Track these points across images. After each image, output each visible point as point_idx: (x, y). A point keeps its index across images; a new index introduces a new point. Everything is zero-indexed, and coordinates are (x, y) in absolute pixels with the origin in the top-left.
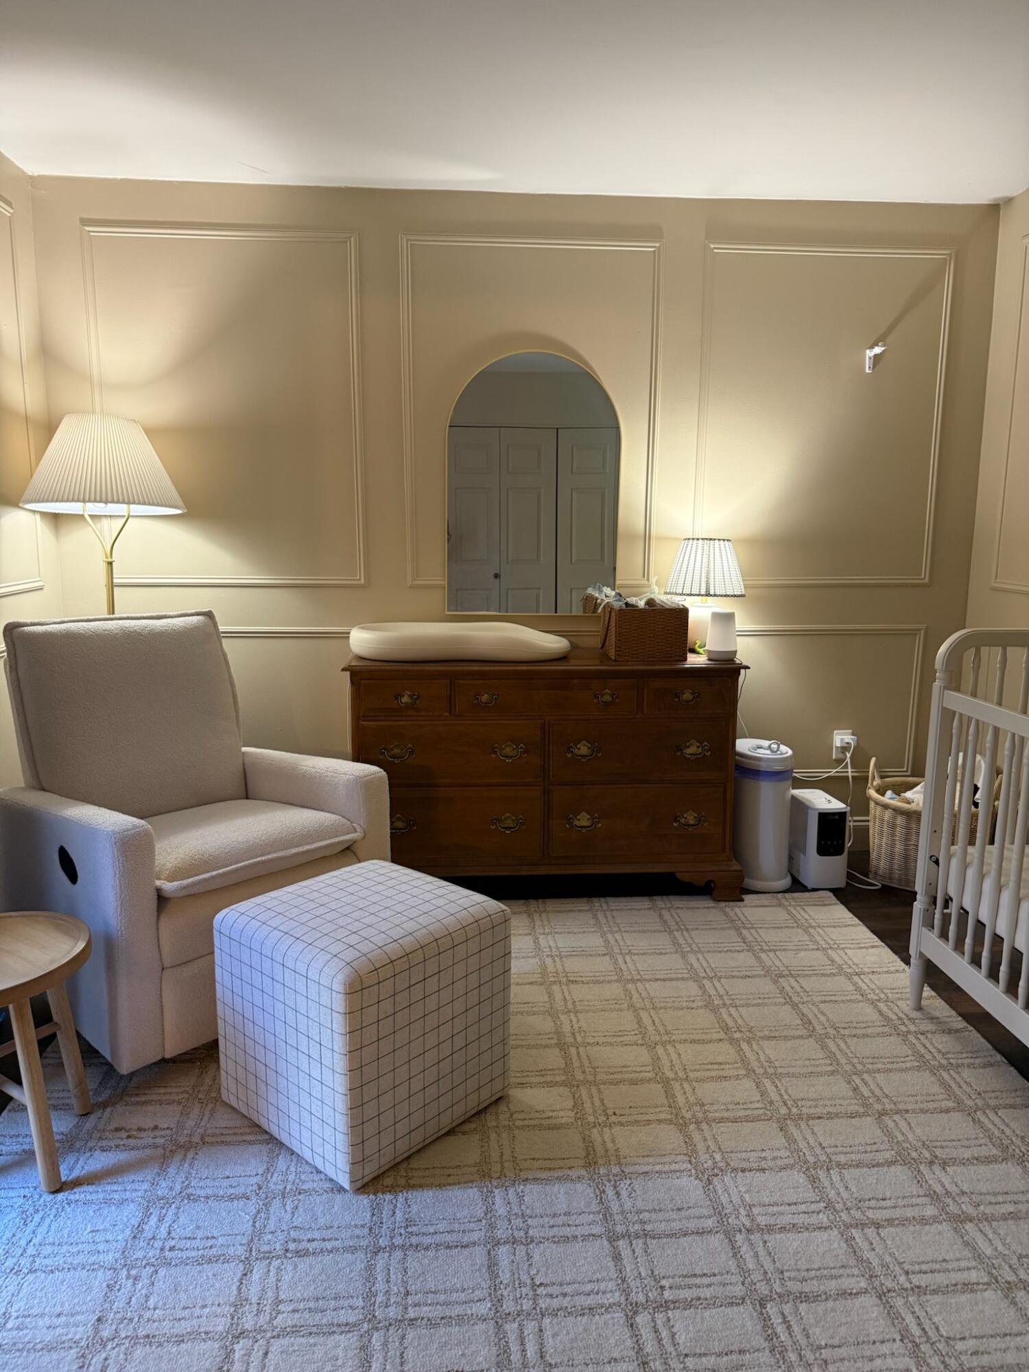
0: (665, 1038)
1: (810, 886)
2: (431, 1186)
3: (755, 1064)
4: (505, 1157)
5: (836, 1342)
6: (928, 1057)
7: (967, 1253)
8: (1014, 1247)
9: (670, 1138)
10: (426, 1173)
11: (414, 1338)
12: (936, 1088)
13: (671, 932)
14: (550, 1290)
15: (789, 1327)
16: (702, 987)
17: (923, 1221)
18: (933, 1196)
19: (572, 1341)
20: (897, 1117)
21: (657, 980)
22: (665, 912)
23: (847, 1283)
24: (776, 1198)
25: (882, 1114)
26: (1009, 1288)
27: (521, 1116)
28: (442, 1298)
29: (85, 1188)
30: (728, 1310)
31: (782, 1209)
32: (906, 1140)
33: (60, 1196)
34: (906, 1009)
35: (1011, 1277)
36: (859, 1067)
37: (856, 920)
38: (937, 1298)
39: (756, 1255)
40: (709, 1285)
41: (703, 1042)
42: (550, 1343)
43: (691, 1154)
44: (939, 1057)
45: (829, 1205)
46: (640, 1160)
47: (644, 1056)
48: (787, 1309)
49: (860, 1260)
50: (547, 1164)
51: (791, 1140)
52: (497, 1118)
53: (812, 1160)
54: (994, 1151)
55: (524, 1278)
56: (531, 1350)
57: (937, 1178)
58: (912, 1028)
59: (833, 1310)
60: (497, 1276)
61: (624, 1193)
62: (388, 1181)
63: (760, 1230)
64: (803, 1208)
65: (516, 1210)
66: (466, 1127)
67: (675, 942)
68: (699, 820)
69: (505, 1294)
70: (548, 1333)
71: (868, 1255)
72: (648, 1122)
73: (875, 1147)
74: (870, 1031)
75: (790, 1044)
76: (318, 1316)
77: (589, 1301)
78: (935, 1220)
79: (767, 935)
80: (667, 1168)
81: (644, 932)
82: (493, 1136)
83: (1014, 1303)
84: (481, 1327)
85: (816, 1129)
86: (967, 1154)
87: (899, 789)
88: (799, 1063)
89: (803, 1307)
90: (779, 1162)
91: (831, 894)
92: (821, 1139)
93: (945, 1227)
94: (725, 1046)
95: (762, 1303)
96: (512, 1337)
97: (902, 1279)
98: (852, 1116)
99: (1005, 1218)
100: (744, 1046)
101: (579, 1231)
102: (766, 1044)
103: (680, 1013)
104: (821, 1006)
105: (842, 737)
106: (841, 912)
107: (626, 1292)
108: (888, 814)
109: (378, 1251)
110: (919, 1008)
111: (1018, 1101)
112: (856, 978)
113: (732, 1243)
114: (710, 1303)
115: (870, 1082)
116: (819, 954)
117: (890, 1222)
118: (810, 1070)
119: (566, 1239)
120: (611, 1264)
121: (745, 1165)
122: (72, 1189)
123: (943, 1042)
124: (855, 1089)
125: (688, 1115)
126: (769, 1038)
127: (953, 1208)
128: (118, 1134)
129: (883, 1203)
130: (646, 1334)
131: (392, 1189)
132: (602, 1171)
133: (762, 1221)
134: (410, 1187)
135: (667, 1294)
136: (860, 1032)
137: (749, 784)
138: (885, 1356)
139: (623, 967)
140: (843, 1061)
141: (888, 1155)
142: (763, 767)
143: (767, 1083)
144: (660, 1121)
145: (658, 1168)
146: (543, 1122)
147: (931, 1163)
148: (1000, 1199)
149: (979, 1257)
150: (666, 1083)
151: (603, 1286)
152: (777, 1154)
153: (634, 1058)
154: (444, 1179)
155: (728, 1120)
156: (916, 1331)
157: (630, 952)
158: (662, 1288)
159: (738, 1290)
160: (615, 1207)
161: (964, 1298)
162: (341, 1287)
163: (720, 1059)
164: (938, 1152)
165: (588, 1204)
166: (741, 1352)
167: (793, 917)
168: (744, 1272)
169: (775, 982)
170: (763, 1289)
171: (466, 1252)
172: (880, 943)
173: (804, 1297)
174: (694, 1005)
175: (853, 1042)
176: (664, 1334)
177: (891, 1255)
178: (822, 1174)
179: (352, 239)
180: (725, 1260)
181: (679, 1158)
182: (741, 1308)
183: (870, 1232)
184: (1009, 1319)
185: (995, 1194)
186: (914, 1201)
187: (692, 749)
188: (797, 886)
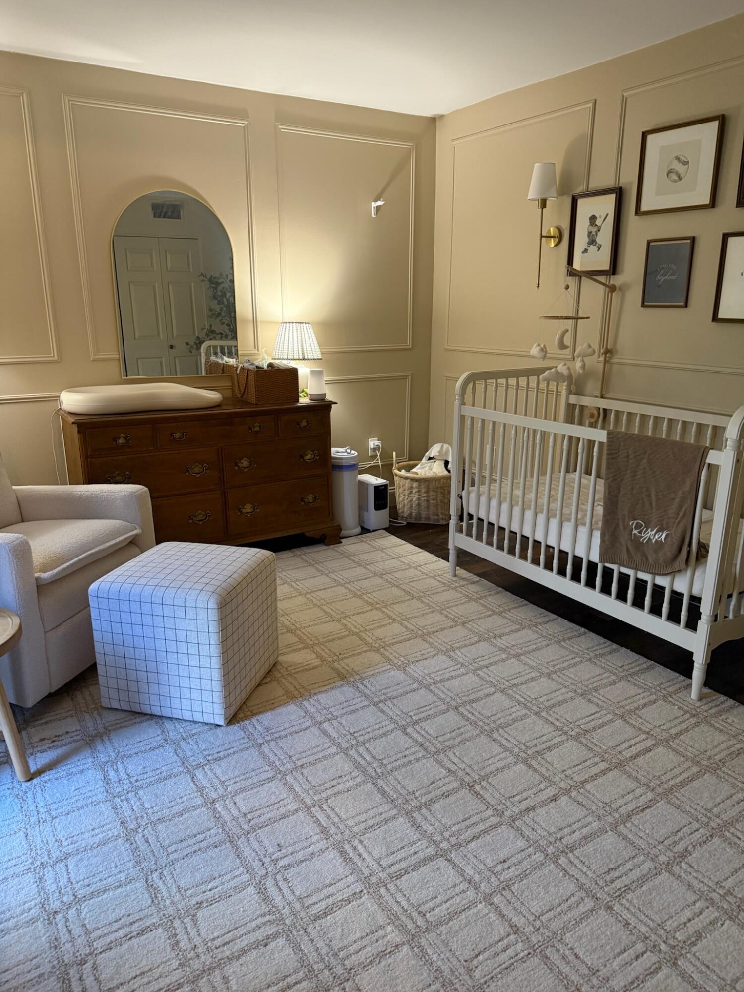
0: (343, 615)
1: (371, 529)
2: (267, 711)
3: (394, 616)
4: (297, 687)
5: (494, 713)
6: (470, 595)
7: (527, 667)
8: (543, 660)
9: (376, 657)
10: (260, 706)
11: (308, 772)
12: (481, 608)
13: (313, 566)
14: (360, 733)
15: (473, 714)
16: (347, 588)
17: (503, 660)
18: (503, 650)
19: (384, 748)
20: (470, 623)
21: (321, 590)
22: (303, 556)
23: (487, 691)
24: (438, 668)
25: (464, 624)
26: (549, 675)
27: (292, 668)
28: (309, 753)
29: (48, 773)
30: (444, 715)
31: (443, 671)
32: (480, 631)
33: (35, 781)
34: (450, 577)
35: (548, 671)
36: (443, 606)
37: (404, 542)
38: (523, 687)
39: (443, 692)
40: (430, 709)
41: (363, 612)
42: (374, 752)
43: (389, 661)
44: (475, 594)
45: (462, 665)
46: (366, 670)
47: (338, 626)
48: (468, 707)
49: (486, 681)
50: (321, 684)
51: (429, 643)
52: (280, 672)
53: (445, 649)
54: (517, 627)
55: (344, 732)
56: (368, 758)
57: (499, 642)
58: (457, 585)
59: (486, 702)
60: (330, 736)
61: (369, 686)
62: (241, 715)
63: (439, 682)
64: (452, 668)
65: (320, 707)
66: (266, 681)
67: (318, 570)
68: (315, 498)
69: (340, 741)
70: (371, 749)
71: (488, 679)
72: (359, 653)
73: (468, 637)
74: (439, 590)
75: (406, 603)
76: (250, 781)
77: (381, 731)
78: (508, 659)
79: (366, 557)
80: (381, 670)
81: (298, 568)
82: (283, 680)
83: (553, 679)
84: (337, 757)
85: (439, 637)
86: (507, 631)
87: (409, 468)
88: (416, 611)
89: (474, 705)
90: (431, 654)
91: (384, 531)
92: (444, 640)
93: (513, 660)
94: (375, 612)
95: (456, 708)
96: (356, 756)
97: (507, 683)
98: (451, 627)
99: (534, 650)
100: (384, 609)
101: (357, 706)
102: (394, 606)
103: (343, 602)
104: (411, 584)
105: (373, 443)
106: (394, 540)
107: (396, 722)
108: (408, 482)
109: (260, 745)
110: (455, 576)
111: (516, 605)
112: (419, 568)
113: (430, 691)
114: (435, 715)
115: (451, 611)
116: (395, 561)
117: (491, 664)
118: (422, 612)
119: (354, 711)
120: (382, 714)
121: (416, 659)
122: (40, 775)
123: (473, 588)
124: (446, 616)
125: (377, 645)
126: (394, 603)
127: (512, 652)
128: (43, 742)
129: (483, 658)
130: (415, 735)
131: (246, 718)
132: (352, 679)
133: (438, 678)
134: (254, 714)
135: (414, 718)
136: (435, 591)
137: (336, 474)
138: (515, 712)
139: (298, 587)
140: (434, 606)
141: (476, 639)
142: (344, 463)
143: (406, 623)
144: (365, 651)
145: (377, 671)
146: (306, 667)
147: (495, 637)
148: (529, 644)
149: (532, 667)
150: (357, 634)
151: (384, 723)
152: (427, 651)
153: (333, 627)
154: (271, 705)
155: (396, 643)
156: (523, 700)
157: (297, 580)
158: (411, 716)
159: (444, 707)
160: (367, 692)
161: (534, 683)
162: (252, 766)
163: (377, 618)
164: (495, 632)
165: (354, 694)
166: (459, 728)
167: (372, 546)
168: (443, 700)
169: (382, 578)
170: (454, 703)
171: (308, 731)
172: (420, 550)
173: (472, 702)
174: (348, 597)
175: (434, 596)
176: (423, 732)
177: (498, 676)
178: (452, 654)
179: (24, 94)
180: (430, 698)
181: (384, 664)
182: (449, 713)
183: (485, 670)
184: (553, 686)
185: (526, 643)
186: (495, 653)
187: (309, 456)
188: (365, 530)
